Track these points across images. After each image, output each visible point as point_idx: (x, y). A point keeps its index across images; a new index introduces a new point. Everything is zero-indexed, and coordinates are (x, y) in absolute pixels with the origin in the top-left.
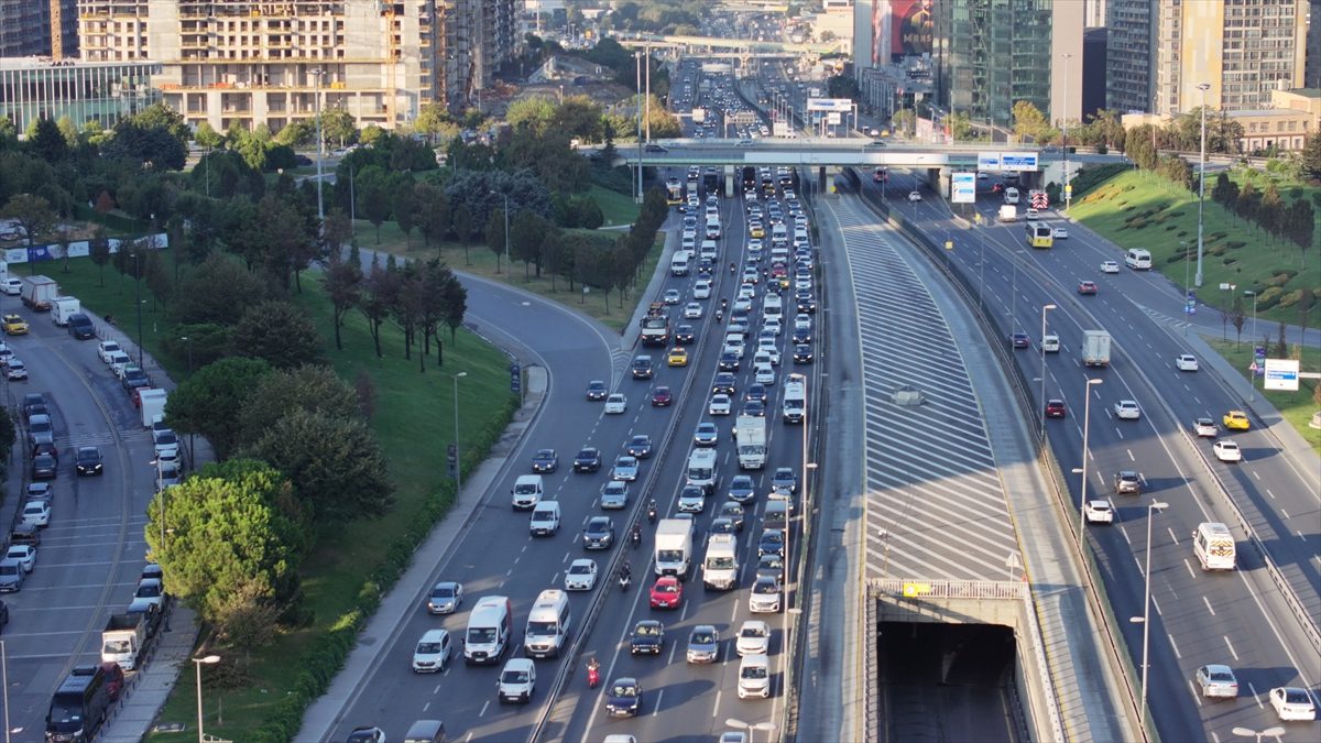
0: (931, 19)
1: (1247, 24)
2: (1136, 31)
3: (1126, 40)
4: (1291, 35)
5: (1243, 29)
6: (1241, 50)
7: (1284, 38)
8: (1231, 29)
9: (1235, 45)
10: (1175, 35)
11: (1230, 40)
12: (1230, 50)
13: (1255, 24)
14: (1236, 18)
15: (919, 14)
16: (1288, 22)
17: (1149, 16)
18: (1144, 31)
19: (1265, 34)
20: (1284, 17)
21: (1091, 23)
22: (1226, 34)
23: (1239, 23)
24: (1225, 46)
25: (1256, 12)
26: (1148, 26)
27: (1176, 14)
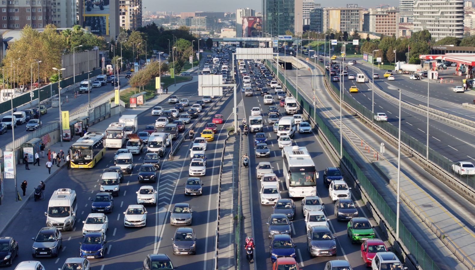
0: (259, 25)
1: (347, 20)
2: (317, 23)
3: (315, 26)
4: (358, 23)
5: (346, 21)
6: (345, 27)
7: (356, 24)
8: (342, 21)
9: (344, 26)
10: (327, 23)
11: (342, 24)
12: (342, 27)
13: (349, 20)
14: (344, 18)
15: (256, 24)
16: (358, 20)
17: (321, 19)
18: (319, 23)
19: (351, 23)
20: (356, 18)
21: (306, 24)
22: (341, 23)
23: (344, 20)
24: (341, 26)
25: (349, 17)
26: (321, 22)
27: (328, 17)
